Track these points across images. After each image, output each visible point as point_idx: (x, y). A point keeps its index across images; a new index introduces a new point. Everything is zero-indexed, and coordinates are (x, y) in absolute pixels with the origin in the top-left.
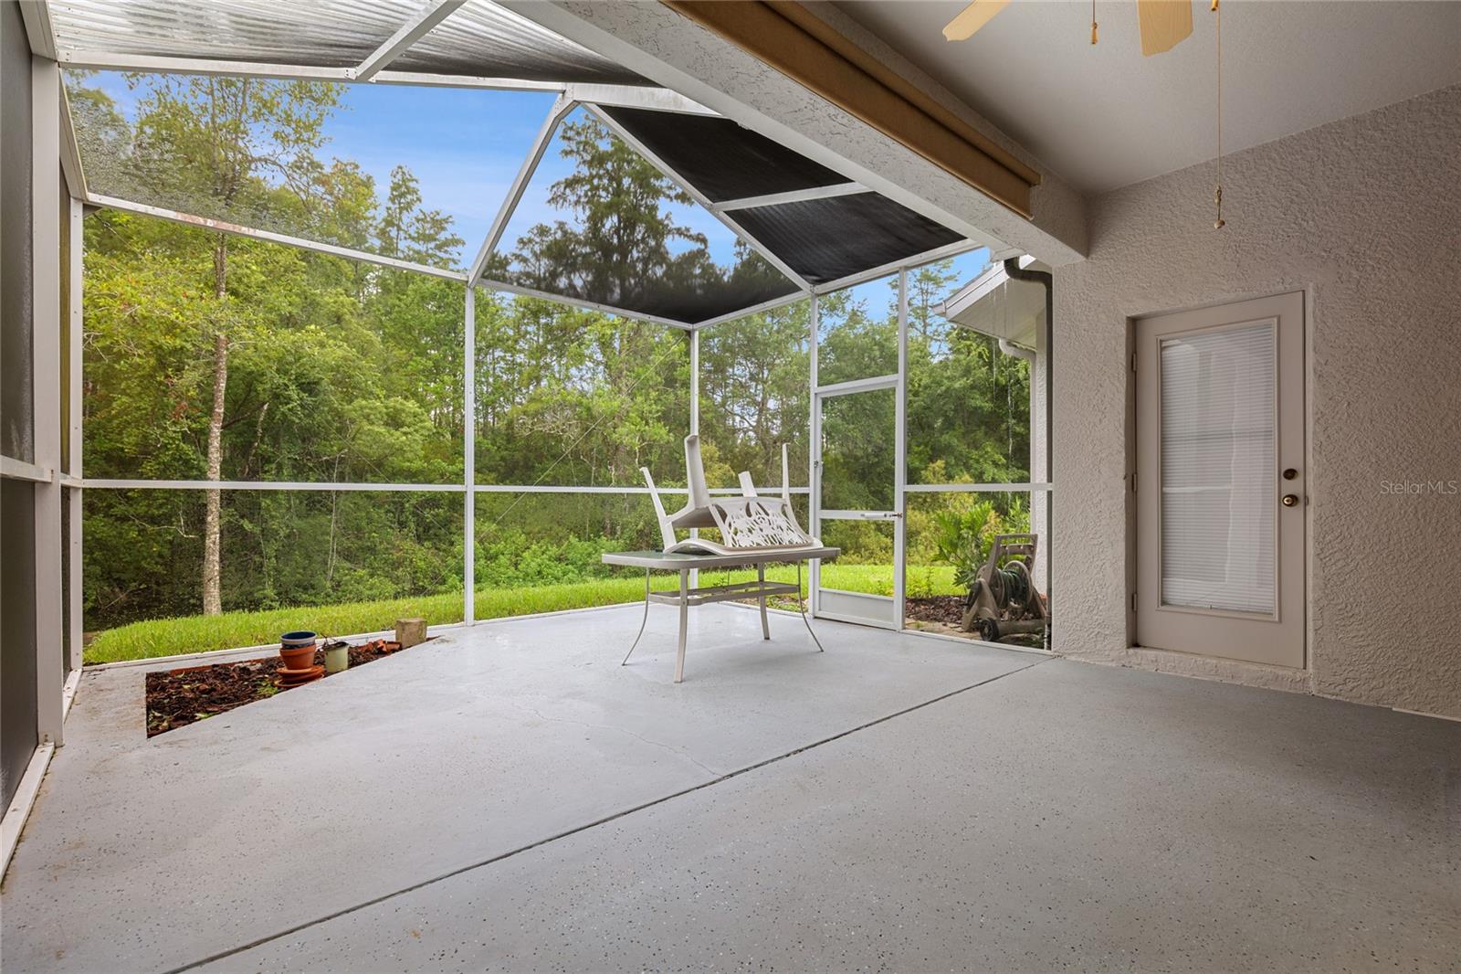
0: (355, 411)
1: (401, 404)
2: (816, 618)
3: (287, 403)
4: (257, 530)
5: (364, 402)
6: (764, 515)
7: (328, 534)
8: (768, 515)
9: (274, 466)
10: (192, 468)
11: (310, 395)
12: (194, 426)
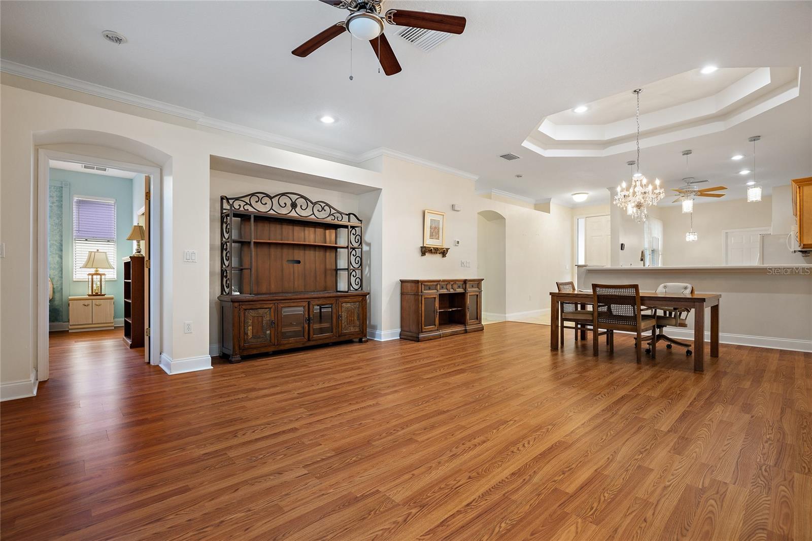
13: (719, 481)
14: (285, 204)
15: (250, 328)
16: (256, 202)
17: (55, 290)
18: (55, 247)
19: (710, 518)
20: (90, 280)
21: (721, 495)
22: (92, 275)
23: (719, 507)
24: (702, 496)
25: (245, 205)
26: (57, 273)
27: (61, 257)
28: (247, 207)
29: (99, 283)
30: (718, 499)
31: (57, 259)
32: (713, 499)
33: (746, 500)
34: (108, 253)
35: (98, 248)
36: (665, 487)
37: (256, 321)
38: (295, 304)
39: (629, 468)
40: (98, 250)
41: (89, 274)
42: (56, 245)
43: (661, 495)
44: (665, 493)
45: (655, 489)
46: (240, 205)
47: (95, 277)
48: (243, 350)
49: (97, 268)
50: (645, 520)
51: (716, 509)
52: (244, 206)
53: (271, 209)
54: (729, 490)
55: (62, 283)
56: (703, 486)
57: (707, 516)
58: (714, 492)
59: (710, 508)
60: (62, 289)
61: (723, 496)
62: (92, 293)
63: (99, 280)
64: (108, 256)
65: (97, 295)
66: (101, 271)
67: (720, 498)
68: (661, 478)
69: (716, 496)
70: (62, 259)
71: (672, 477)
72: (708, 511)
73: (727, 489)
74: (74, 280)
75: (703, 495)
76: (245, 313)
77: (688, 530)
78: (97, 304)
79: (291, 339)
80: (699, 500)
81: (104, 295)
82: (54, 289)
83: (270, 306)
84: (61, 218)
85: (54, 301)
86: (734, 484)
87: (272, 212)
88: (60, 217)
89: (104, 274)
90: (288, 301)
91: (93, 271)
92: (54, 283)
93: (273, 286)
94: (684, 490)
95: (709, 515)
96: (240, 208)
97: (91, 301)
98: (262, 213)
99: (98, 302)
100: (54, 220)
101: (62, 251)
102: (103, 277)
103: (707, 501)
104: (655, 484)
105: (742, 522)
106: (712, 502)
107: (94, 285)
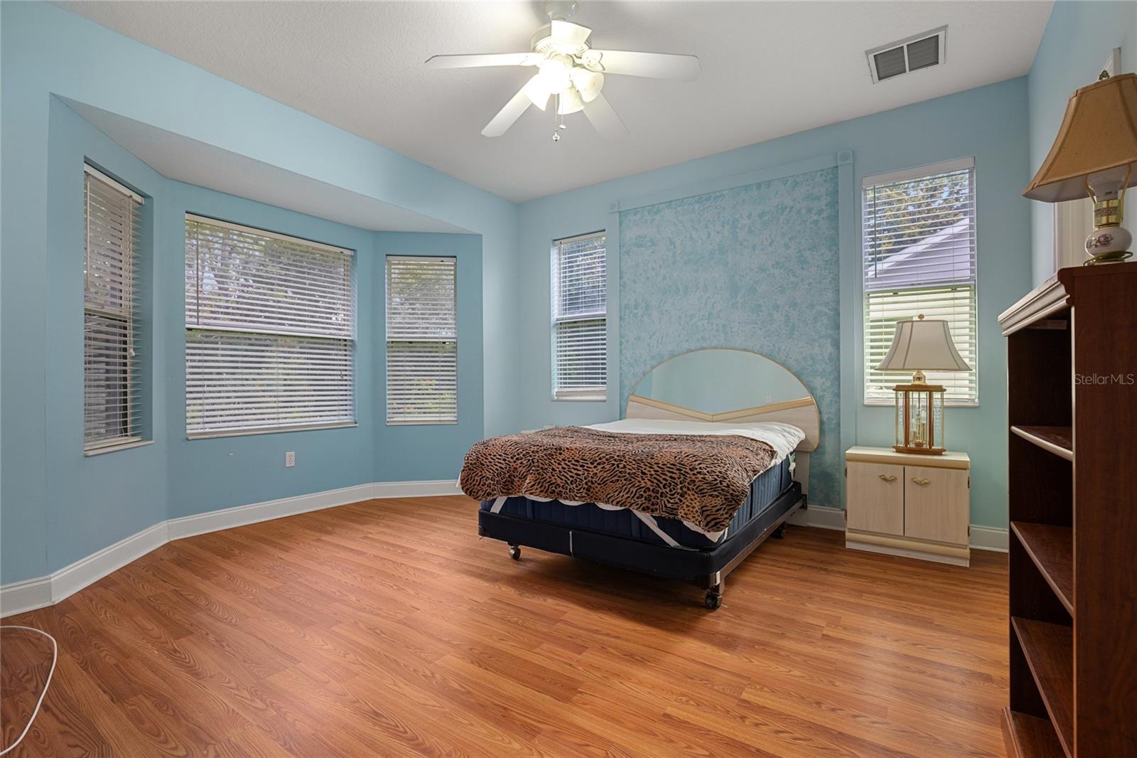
17: (826, 427)
18: (825, 321)
20: (901, 402)
22: (907, 390)
26: (828, 384)
27: (836, 344)
29: (924, 414)
31: (829, 348)
34: (950, 325)
35: (921, 312)
40: (921, 316)
41: (897, 389)
42: (826, 314)
47: (914, 395)
49: (919, 370)
55: (839, 410)
60: (839, 424)
62: (907, 441)
63: (924, 403)
64: (952, 332)
65: (919, 450)
66: (931, 378)
70: (838, 348)
74: (866, 402)
78: (919, 479)
81: (939, 453)
82: (821, 423)
84: (837, 245)
85: (823, 453)
88: (834, 242)
89: (940, 389)
91: (908, 378)
92: (822, 409)
97: (902, 467)
99: (920, 474)
100: (822, 254)
101: (838, 328)
102: (937, 395)
107: (913, 421)
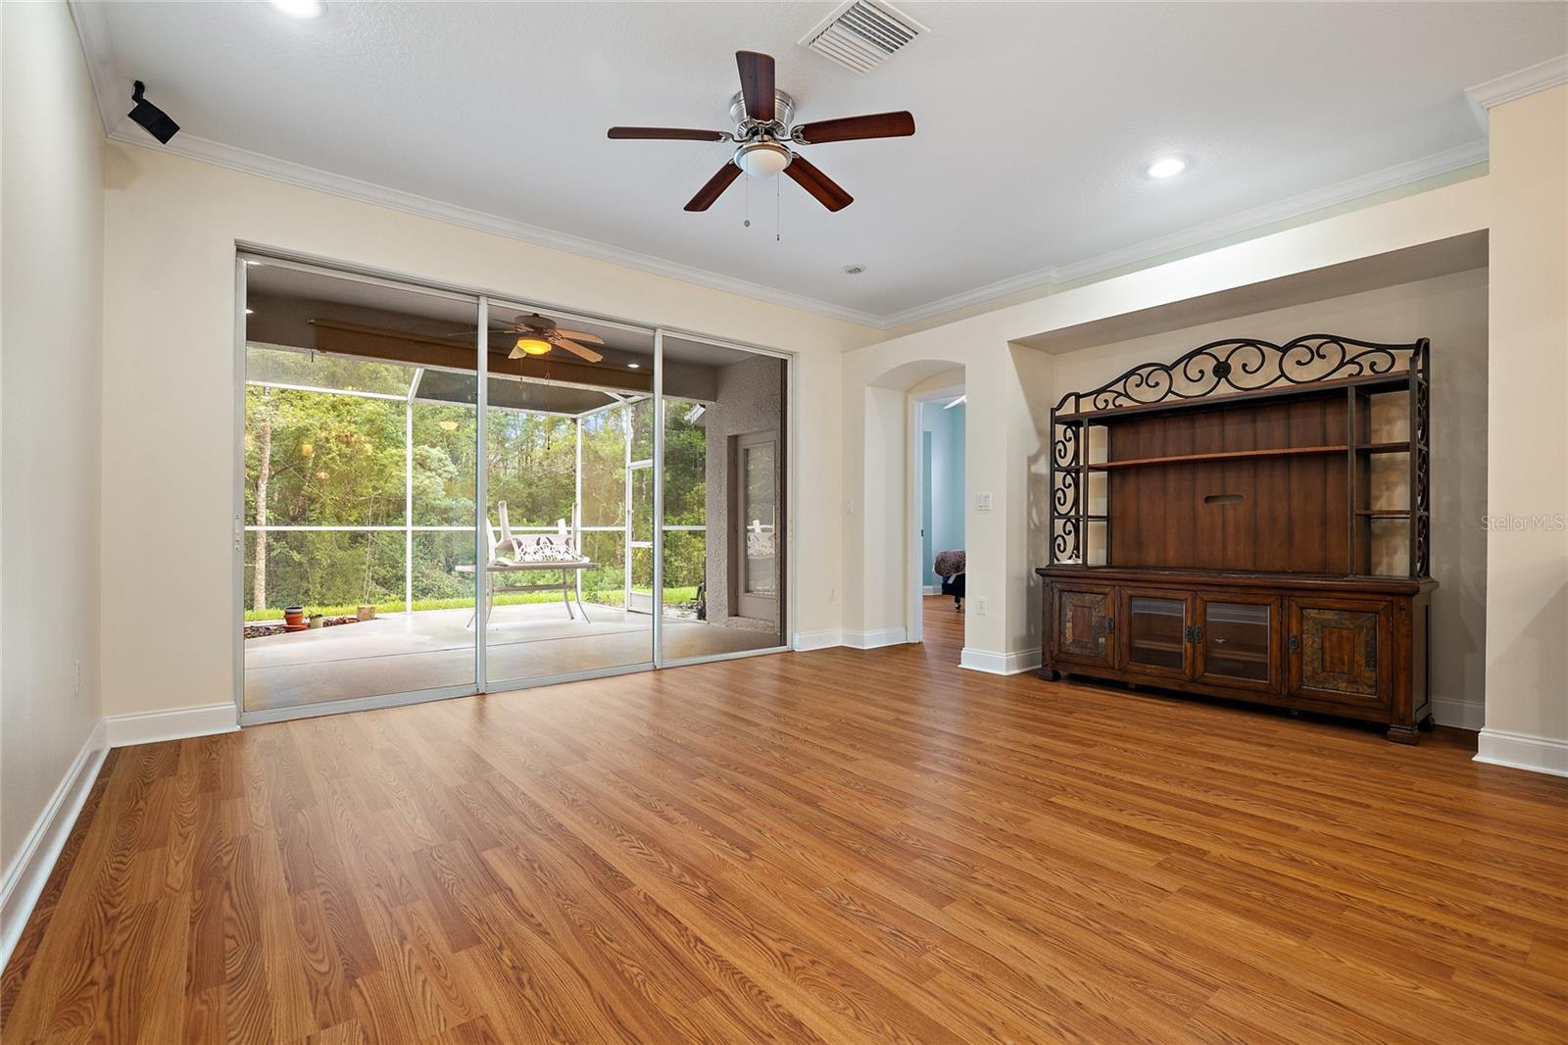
0: (386, 458)
1: (427, 451)
2: (629, 611)
3: (328, 454)
4: (304, 560)
5: (394, 451)
6: (549, 544)
7: (364, 563)
8: (552, 544)
9: (318, 506)
10: (251, 508)
11: (347, 447)
12: (252, 473)
13: (340, 1022)
14: (1201, 372)
15: (1069, 625)
16: (1138, 386)
19: (311, 942)
21: (318, 991)
23: (310, 968)
24: (346, 966)
25: (1116, 397)
28: (1121, 401)
30: (319, 981)
32: (326, 973)
33: (273, 1017)
36: (405, 938)
37: (1079, 613)
38: (1159, 593)
39: (485, 925)
43: (397, 924)
44: (395, 930)
45: (412, 926)
46: (1106, 401)
48: (1057, 661)
50: (379, 886)
51: (312, 960)
52: (1114, 400)
53: (1170, 391)
54: (312, 1015)
56: (357, 986)
57: (317, 941)
58: (331, 988)
59: (320, 957)
61: (314, 992)
67: (316, 984)
68: (427, 948)
69: (326, 983)
71: (414, 962)
72: (321, 948)
73: (314, 1013)
75: (346, 970)
76: (1060, 597)
77: (326, 909)
79: (1149, 666)
80: (342, 956)
83: (1107, 590)
86: (309, 1037)
87: (1171, 398)
90: (1144, 585)
93: (1171, 553)
94: (375, 955)
95: (314, 946)
96: (1107, 405)
98: (1152, 405)
103: (332, 964)
104: (420, 932)
105: (266, 969)
106: (324, 968)
